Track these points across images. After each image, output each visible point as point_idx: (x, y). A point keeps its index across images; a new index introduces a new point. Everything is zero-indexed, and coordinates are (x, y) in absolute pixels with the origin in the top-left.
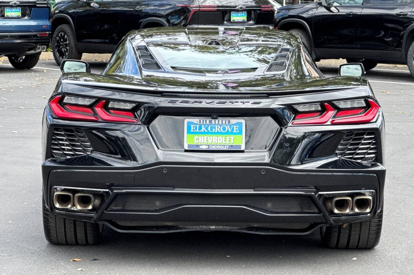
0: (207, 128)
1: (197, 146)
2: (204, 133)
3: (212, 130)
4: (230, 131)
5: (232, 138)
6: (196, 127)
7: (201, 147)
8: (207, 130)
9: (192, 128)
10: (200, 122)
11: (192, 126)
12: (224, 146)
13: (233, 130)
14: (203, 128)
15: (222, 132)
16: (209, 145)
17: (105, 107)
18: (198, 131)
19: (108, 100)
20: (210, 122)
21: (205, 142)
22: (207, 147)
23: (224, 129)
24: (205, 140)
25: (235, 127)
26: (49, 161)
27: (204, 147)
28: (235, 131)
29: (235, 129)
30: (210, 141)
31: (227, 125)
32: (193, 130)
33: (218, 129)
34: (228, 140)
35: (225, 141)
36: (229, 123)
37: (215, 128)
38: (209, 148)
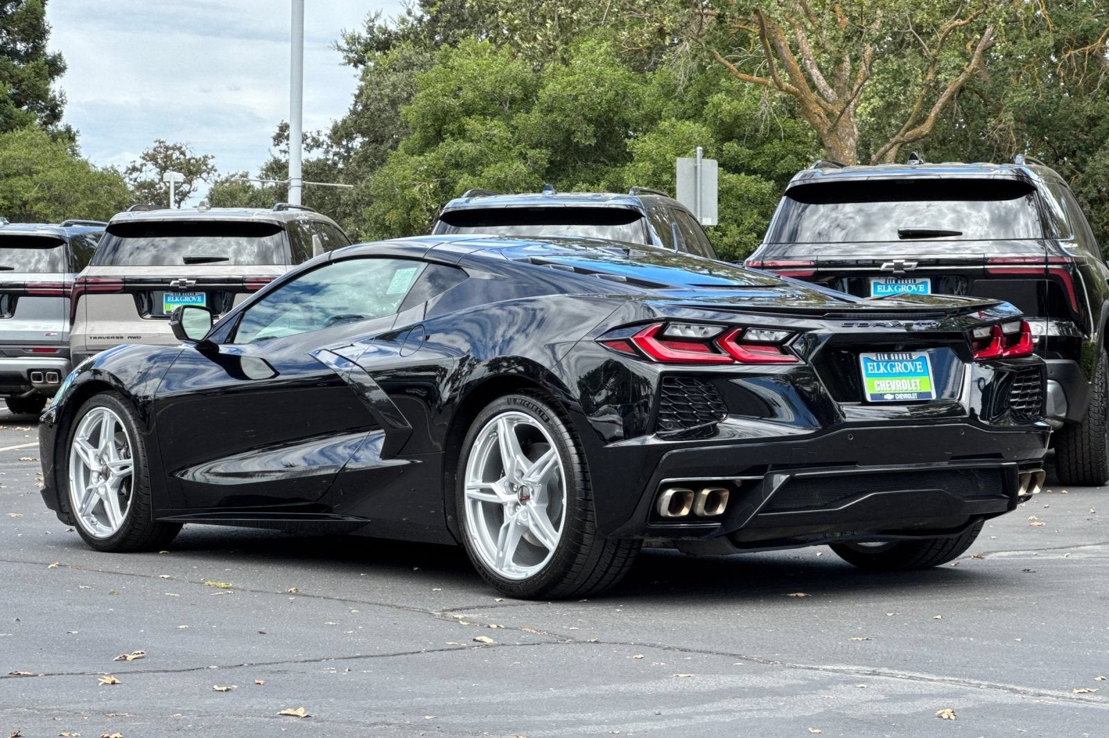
0: (886, 368)
1: (881, 394)
2: (883, 375)
3: (892, 370)
4: (913, 370)
5: (918, 381)
6: (874, 366)
7: (886, 397)
8: (887, 370)
9: (870, 368)
10: (877, 359)
11: (869, 364)
12: (911, 393)
13: (916, 369)
14: (882, 368)
15: (904, 373)
16: (894, 394)
17: (740, 340)
18: (876, 372)
19: (745, 328)
20: (889, 358)
21: (890, 389)
22: (892, 397)
23: (906, 367)
24: (888, 385)
25: (918, 363)
26: (655, 437)
27: (889, 397)
29: (918, 367)
30: (893, 388)
31: (908, 361)
32: (872, 370)
33: (899, 368)
34: (913, 385)
35: (911, 386)
36: (911, 357)
37: (894, 366)
38: (895, 398)
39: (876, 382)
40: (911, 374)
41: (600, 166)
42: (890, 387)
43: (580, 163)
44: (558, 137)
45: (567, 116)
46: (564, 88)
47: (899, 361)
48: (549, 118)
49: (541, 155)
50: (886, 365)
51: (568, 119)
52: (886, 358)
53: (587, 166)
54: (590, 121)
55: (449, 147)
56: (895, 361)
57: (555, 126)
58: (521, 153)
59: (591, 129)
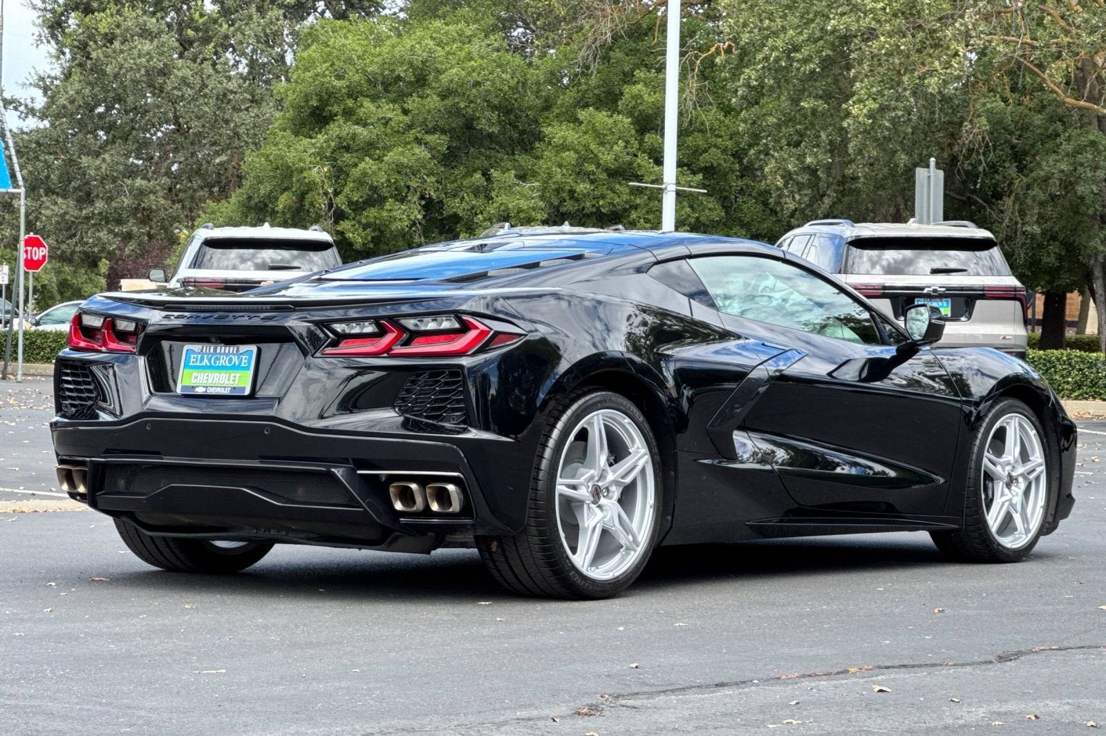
0: (210, 360)
1: (193, 387)
2: (205, 367)
3: (215, 363)
4: (237, 364)
5: (238, 375)
6: (197, 358)
7: (197, 390)
8: (210, 363)
9: (192, 360)
10: (202, 351)
11: (192, 356)
12: (225, 387)
13: (240, 363)
14: (206, 360)
15: (226, 366)
16: (207, 387)
18: (198, 364)
20: (215, 350)
21: (205, 382)
22: (204, 389)
23: (230, 361)
24: (204, 378)
25: (243, 356)
27: (200, 391)
28: (243, 365)
29: (244, 361)
30: (209, 381)
31: (234, 355)
32: (193, 362)
33: (223, 361)
34: (232, 378)
35: (229, 380)
36: (238, 351)
37: (219, 359)
38: (206, 391)
39: (195, 374)
40: (234, 368)
41: (493, 153)
42: (207, 380)
43: (472, 149)
44: (457, 123)
45: (471, 102)
46: (469, 74)
47: (224, 354)
48: (449, 102)
49: (440, 141)
50: (211, 357)
51: (472, 105)
52: (212, 350)
53: (480, 153)
54: (494, 108)
55: (340, 129)
56: (220, 354)
57: (455, 112)
58: (416, 138)
59: (494, 116)
